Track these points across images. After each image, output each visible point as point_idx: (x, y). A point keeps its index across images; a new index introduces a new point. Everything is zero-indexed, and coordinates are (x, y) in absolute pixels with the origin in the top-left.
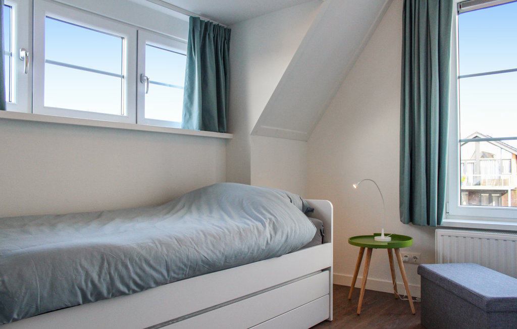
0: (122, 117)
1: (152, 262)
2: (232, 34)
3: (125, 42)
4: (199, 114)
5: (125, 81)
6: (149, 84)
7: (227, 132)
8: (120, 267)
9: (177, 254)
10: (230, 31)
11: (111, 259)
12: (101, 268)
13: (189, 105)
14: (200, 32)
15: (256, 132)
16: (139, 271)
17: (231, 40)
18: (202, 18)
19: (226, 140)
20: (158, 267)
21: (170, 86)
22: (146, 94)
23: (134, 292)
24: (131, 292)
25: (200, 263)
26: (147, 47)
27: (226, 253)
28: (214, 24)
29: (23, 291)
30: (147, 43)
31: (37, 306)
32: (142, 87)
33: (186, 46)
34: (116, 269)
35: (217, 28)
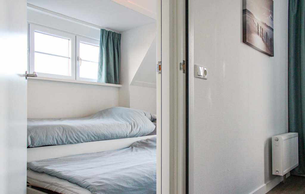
0: (69, 77)
1: (82, 132)
2: (121, 36)
3: (70, 41)
4: (105, 75)
5: (70, 60)
6: (82, 61)
7: (119, 84)
8: (70, 133)
9: (92, 131)
10: (120, 35)
11: (67, 130)
12: (63, 132)
13: (100, 71)
14: (106, 36)
15: (132, 84)
16: (77, 135)
17: (121, 40)
18: (107, 30)
19: (119, 88)
20: (84, 134)
21: (92, 62)
22: (80, 66)
23: (75, 143)
24: (74, 143)
25: (101, 135)
26: (80, 43)
27: (112, 132)
28: (112, 32)
29: (37, 136)
30: (80, 42)
31: (42, 142)
32: (78, 63)
33: (99, 42)
34: (68, 133)
35: (114, 34)
